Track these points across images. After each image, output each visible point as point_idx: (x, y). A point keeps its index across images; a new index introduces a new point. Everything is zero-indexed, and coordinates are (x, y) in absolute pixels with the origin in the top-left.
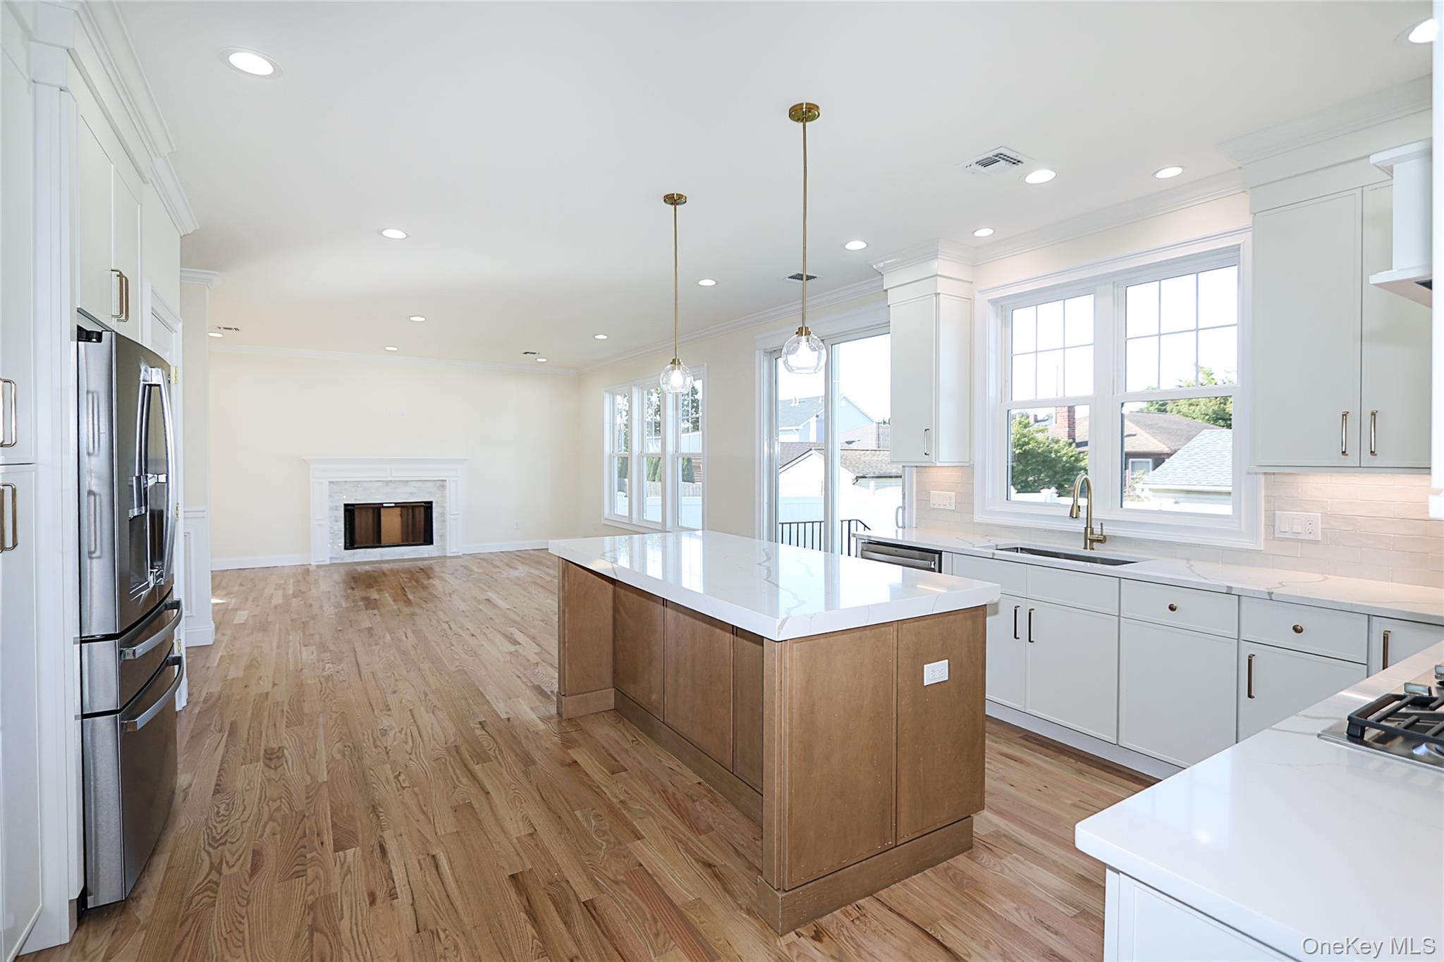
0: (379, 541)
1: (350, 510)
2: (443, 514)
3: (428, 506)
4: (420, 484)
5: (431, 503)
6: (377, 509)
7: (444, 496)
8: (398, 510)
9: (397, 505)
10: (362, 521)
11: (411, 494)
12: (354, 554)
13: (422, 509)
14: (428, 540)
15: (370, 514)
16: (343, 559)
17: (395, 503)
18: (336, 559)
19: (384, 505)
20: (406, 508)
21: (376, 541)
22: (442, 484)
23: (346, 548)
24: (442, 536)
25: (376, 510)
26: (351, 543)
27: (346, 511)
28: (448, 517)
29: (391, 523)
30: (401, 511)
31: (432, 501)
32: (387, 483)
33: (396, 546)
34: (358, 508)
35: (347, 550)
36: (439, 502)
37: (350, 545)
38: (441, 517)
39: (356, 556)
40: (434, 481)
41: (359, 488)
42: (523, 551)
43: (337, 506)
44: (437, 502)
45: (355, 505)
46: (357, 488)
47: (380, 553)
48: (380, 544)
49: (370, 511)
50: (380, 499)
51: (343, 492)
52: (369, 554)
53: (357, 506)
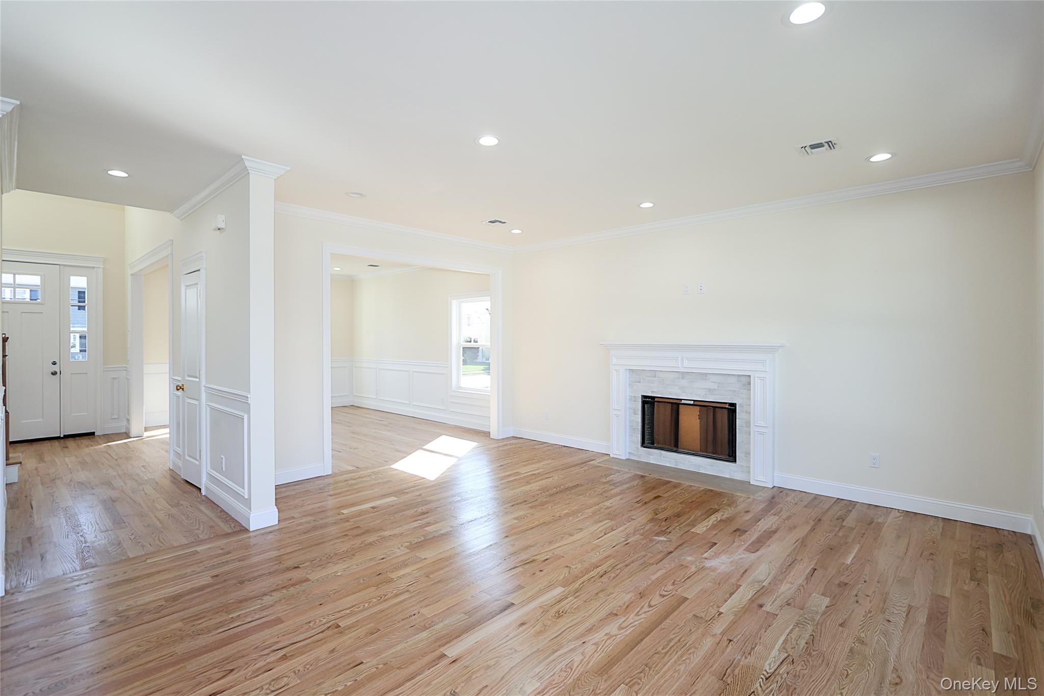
0: (677, 445)
1: (649, 403)
2: (748, 424)
3: (732, 409)
4: (722, 378)
5: (734, 405)
6: (675, 405)
7: (748, 400)
9: (697, 404)
10: (662, 415)
11: (711, 391)
12: (650, 454)
13: (726, 412)
14: (732, 456)
15: (668, 409)
16: (639, 457)
17: (694, 401)
18: (633, 455)
19: (683, 402)
20: (708, 409)
21: (674, 444)
22: (746, 381)
23: (643, 445)
24: (748, 454)
25: (675, 407)
26: (649, 439)
27: (644, 403)
28: (753, 428)
29: (691, 423)
30: (700, 409)
31: (736, 404)
32: (683, 375)
33: (693, 455)
34: (657, 402)
35: (644, 447)
36: (745, 406)
37: (649, 443)
38: (747, 427)
39: (651, 456)
40: (739, 376)
41: (656, 378)
42: (882, 509)
43: (635, 397)
44: (741, 406)
45: (653, 398)
46: (653, 378)
47: (675, 459)
48: (678, 448)
49: (669, 407)
50: (676, 394)
51: (641, 381)
52: (664, 457)
53: (656, 399)
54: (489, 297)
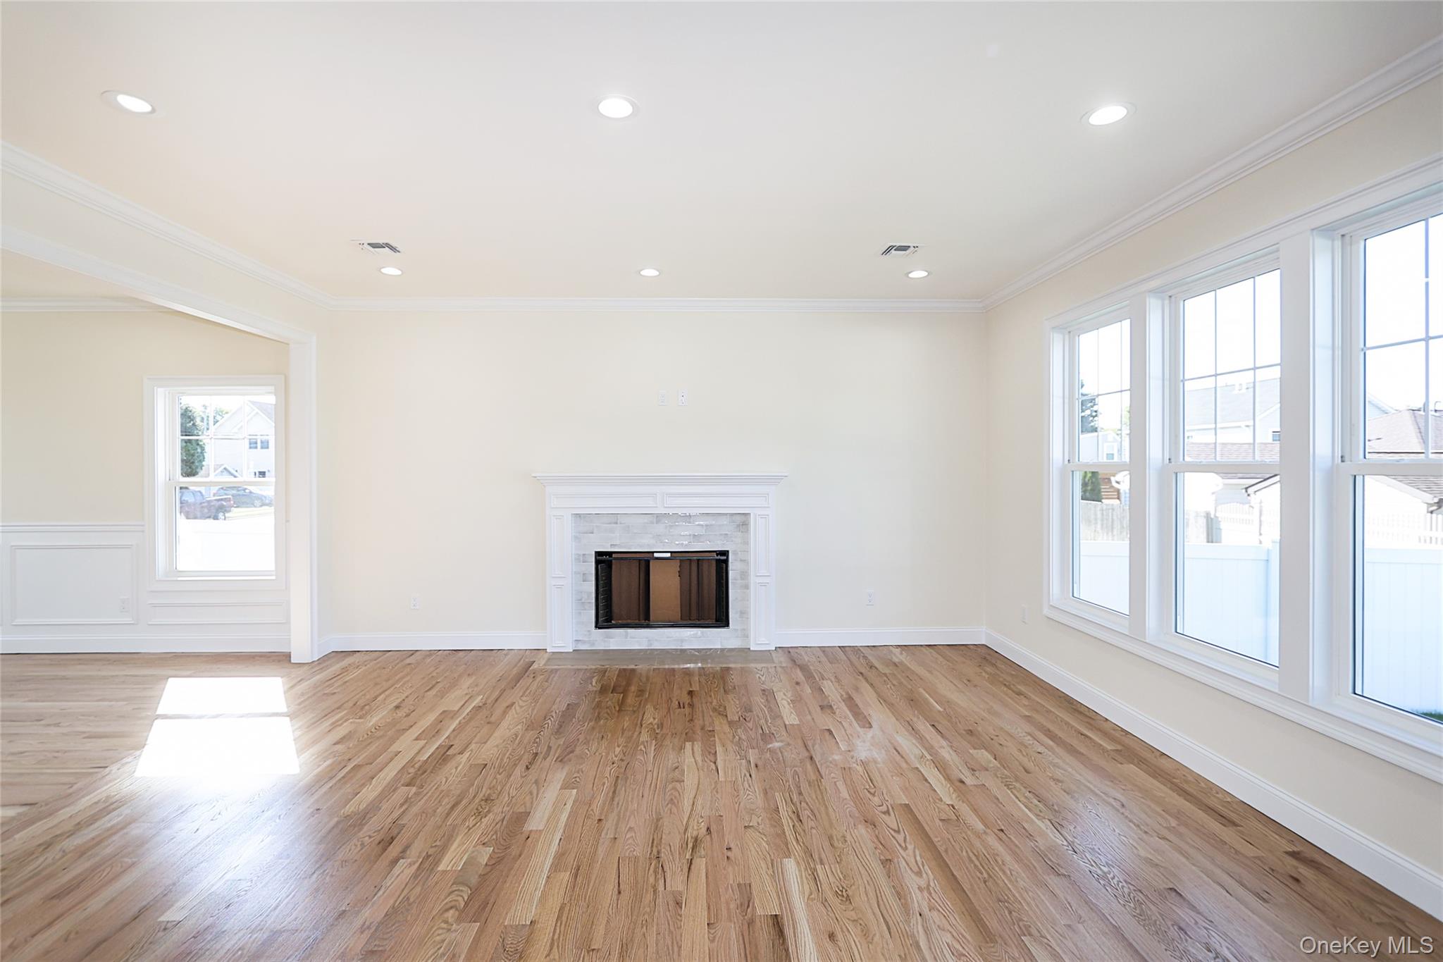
0: (647, 617)
1: (605, 561)
2: (744, 575)
3: (722, 560)
4: (710, 521)
5: (725, 553)
6: (643, 562)
7: (746, 543)
8: (675, 566)
9: (675, 556)
10: (624, 580)
11: (696, 537)
12: (608, 637)
13: (714, 563)
14: (722, 620)
15: (635, 567)
16: (593, 644)
17: (671, 552)
18: (584, 642)
19: (656, 555)
20: (688, 562)
21: (643, 618)
22: (742, 522)
23: (598, 626)
24: (744, 614)
25: (643, 564)
26: (606, 617)
27: (598, 562)
28: (753, 580)
29: (665, 586)
30: (681, 567)
31: (728, 551)
32: (659, 518)
33: (672, 626)
34: (615, 559)
35: (599, 628)
36: (739, 553)
37: (604, 621)
38: (742, 579)
39: (611, 640)
40: (732, 515)
41: (619, 525)
42: (881, 648)
43: (584, 555)
44: (735, 553)
45: (610, 554)
46: (615, 525)
47: (647, 638)
48: (649, 621)
49: (635, 565)
50: (648, 545)
51: (595, 532)
52: (632, 638)
53: (614, 555)
54: (273, 388)
